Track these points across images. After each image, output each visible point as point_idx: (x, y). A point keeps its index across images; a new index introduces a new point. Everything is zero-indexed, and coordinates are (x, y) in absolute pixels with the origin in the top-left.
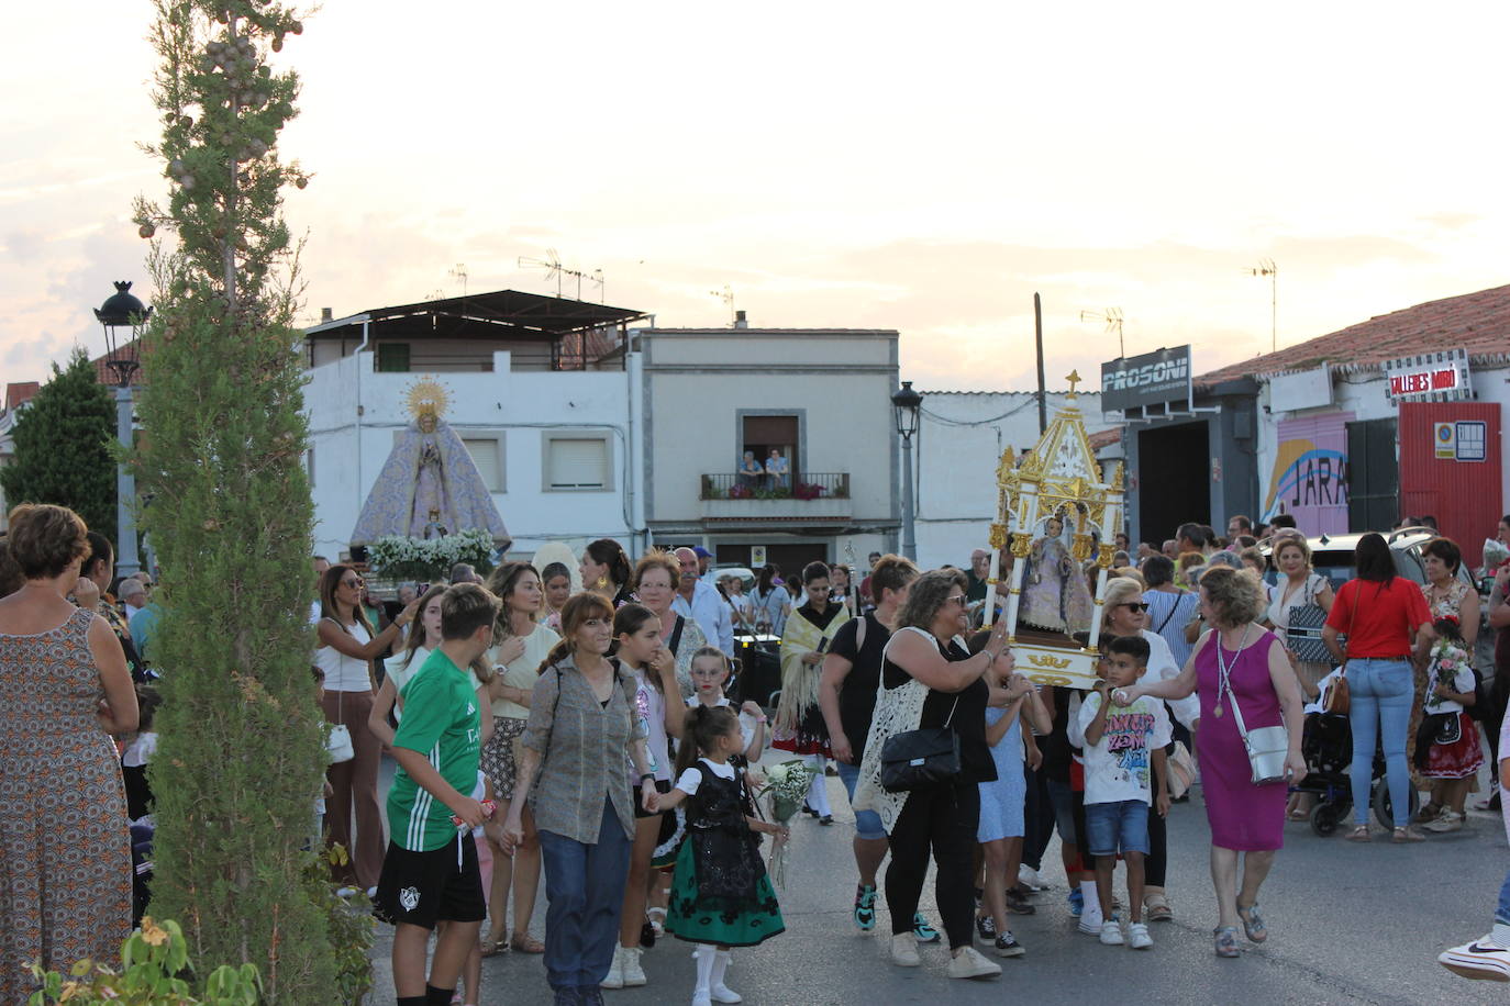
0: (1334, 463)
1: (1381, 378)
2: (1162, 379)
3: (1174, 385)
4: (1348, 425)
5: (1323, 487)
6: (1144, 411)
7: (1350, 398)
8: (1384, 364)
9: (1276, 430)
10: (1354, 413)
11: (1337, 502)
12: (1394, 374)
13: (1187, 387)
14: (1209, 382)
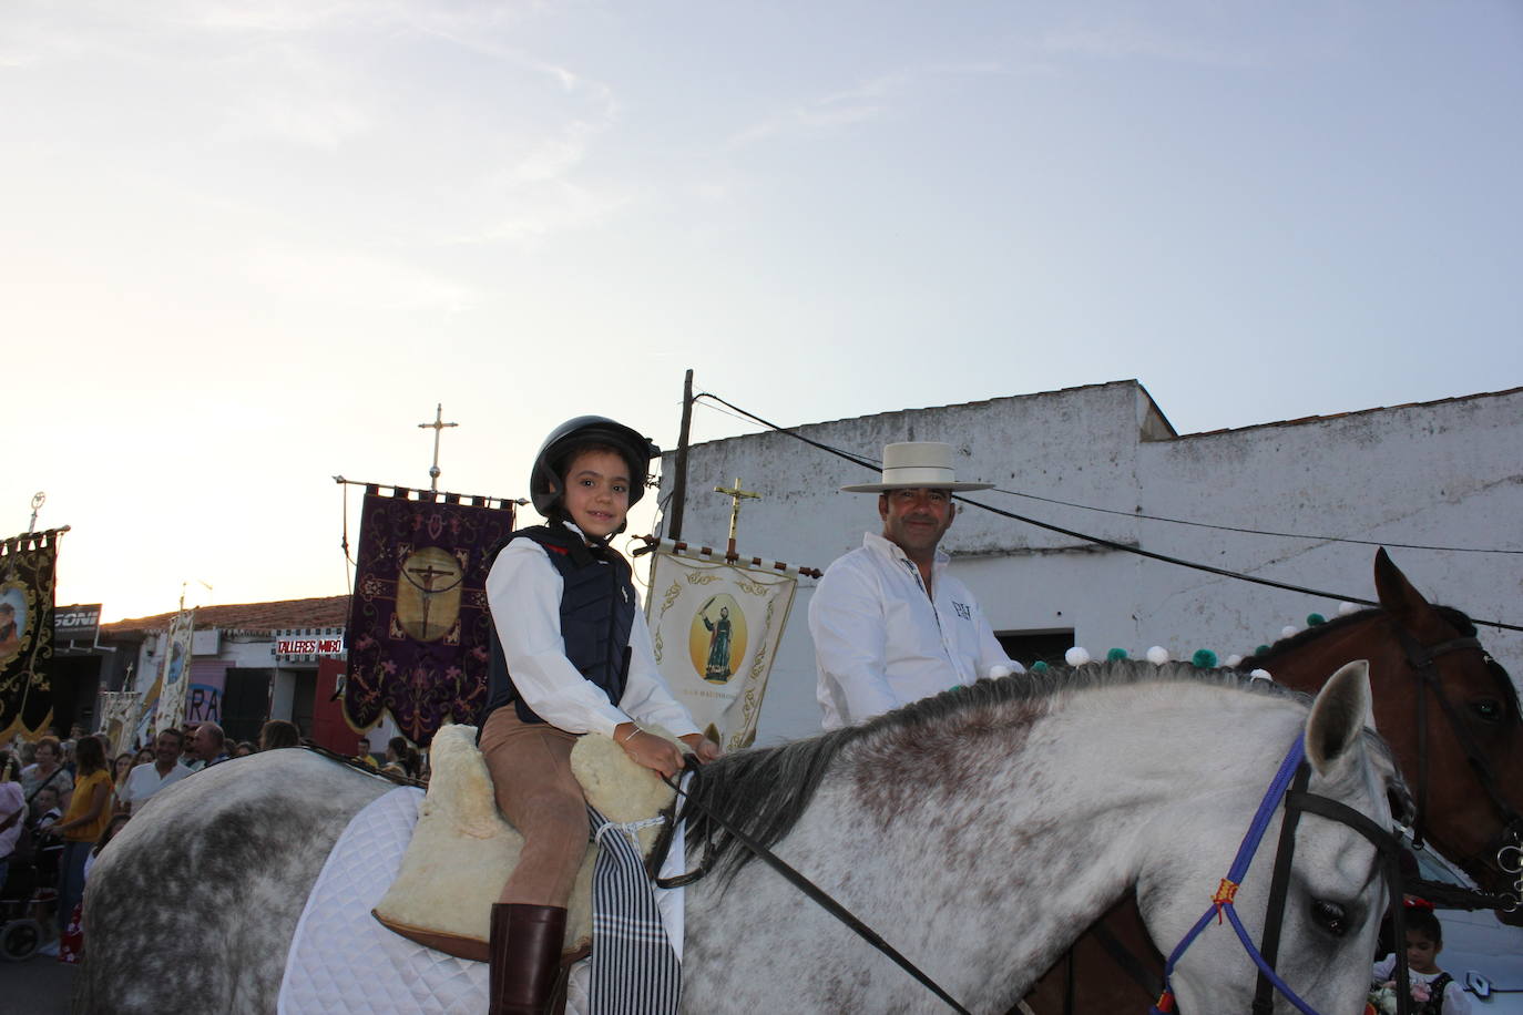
0: (208, 695)
1: (269, 642)
2: (71, 624)
3: (82, 629)
4: (228, 670)
5: (195, 710)
6: (72, 642)
7: (230, 652)
8: (274, 632)
9: (156, 668)
10: (234, 662)
11: (206, 719)
12: (282, 639)
13: (95, 631)
14: (111, 630)
